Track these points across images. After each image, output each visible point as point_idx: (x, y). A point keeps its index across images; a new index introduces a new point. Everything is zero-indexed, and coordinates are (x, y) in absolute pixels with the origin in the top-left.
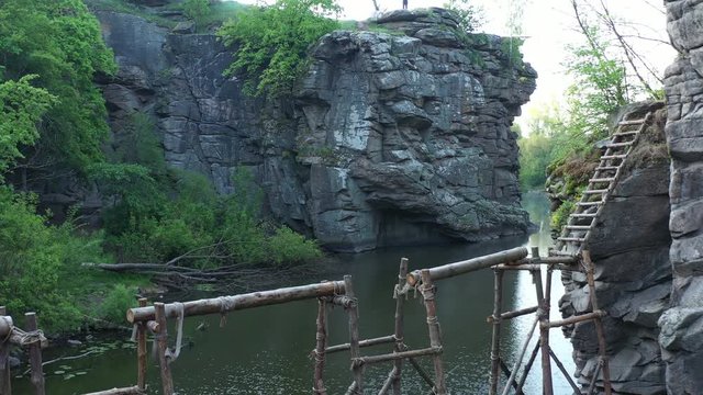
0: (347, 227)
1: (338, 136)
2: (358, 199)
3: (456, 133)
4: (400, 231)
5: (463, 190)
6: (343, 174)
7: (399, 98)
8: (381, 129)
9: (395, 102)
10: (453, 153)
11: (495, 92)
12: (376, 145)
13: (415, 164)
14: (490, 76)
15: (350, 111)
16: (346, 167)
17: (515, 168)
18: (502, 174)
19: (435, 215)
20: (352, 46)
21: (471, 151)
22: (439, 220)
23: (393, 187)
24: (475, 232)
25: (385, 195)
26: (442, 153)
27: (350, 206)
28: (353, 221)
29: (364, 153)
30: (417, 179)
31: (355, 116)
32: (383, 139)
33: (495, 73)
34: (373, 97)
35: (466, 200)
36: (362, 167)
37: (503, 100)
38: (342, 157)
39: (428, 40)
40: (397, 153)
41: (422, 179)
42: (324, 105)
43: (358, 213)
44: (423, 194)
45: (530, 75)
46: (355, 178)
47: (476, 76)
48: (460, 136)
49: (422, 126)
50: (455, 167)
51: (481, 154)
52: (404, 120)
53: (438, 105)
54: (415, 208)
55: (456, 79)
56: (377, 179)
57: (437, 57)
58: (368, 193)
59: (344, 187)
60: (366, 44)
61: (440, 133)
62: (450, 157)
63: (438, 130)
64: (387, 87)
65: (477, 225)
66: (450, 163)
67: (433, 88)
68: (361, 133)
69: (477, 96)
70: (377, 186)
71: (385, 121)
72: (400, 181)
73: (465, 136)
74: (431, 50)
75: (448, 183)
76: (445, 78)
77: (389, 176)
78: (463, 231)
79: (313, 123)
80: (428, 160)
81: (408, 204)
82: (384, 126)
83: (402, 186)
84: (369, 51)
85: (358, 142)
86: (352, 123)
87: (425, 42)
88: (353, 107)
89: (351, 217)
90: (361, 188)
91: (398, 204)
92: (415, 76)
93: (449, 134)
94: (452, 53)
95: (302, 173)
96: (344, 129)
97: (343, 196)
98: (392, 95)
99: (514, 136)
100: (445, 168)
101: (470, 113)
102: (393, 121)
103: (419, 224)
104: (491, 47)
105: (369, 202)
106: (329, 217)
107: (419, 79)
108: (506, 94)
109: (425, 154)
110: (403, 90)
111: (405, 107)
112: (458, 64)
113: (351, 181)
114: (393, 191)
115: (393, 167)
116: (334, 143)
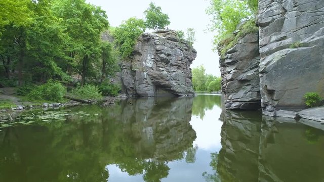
0: (146, 89)
1: (144, 63)
2: (149, 81)
3: (176, 65)
4: (160, 92)
5: (178, 81)
6: (145, 74)
7: (161, 53)
8: (156, 61)
10: (175, 71)
11: (186, 56)
12: (155, 66)
13: (165, 72)
14: (185, 51)
16: (146, 72)
17: (191, 78)
18: (188, 79)
19: (171, 87)
20: (148, 37)
21: (180, 71)
22: (172, 89)
24: (181, 93)
25: (157, 81)
26: (172, 70)
27: (147, 83)
28: (148, 87)
29: (151, 68)
30: (166, 76)
31: (149, 58)
32: (157, 65)
34: (154, 52)
35: (179, 84)
36: (151, 72)
37: (188, 58)
38: (145, 69)
40: (161, 69)
42: (140, 54)
43: (149, 85)
44: (168, 81)
45: (195, 52)
46: (149, 75)
47: (181, 50)
49: (167, 62)
50: (176, 75)
51: (182, 72)
52: (163, 60)
53: (171, 57)
54: (165, 85)
55: (176, 50)
56: (155, 75)
57: (171, 43)
58: (152, 80)
59: (146, 77)
60: (152, 36)
61: (172, 65)
63: (171, 64)
64: (158, 50)
65: (181, 91)
66: (175, 73)
67: (170, 52)
68: (151, 62)
69: (182, 56)
70: (155, 78)
71: (157, 59)
73: (179, 67)
74: (170, 41)
75: (174, 79)
76: (173, 49)
77: (158, 75)
78: (177, 92)
79: (136, 60)
80: (169, 72)
81: (163, 83)
82: (157, 61)
83: (162, 78)
84: (153, 38)
85: (150, 65)
87: (168, 39)
88: (148, 55)
90: (150, 78)
91: (161, 83)
92: (166, 48)
93: (174, 66)
94: (175, 43)
95: (133, 73)
96: (146, 61)
97: (145, 80)
98: (160, 52)
99: (191, 69)
100: (173, 75)
101: (180, 60)
102: (160, 59)
103: (166, 90)
104: (185, 43)
105: (152, 82)
106: (141, 86)
107: (166, 49)
108: (189, 57)
109: (168, 70)
110: (162, 51)
111: (162, 55)
112: (177, 46)
113: (148, 76)
114: (159, 79)
115: (159, 72)
116: (143, 65)
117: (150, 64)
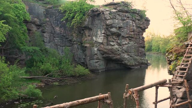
0: (97, 64)
1: (94, 38)
2: (100, 56)
3: (128, 37)
4: (112, 66)
5: (129, 54)
6: (96, 49)
7: (112, 27)
8: (107, 36)
9: (111, 28)
10: (127, 43)
11: (139, 26)
12: (105, 41)
13: (116, 46)
14: (137, 21)
15: (98, 31)
16: (97, 47)
17: (144, 47)
18: (140, 49)
20: (98, 12)
21: (132, 42)
22: (123, 62)
23: (110, 53)
24: (133, 66)
25: (108, 55)
26: (124, 43)
27: (98, 59)
28: (99, 63)
29: (102, 43)
30: (117, 51)
31: (99, 33)
32: (107, 39)
33: (139, 20)
34: (105, 27)
35: (131, 56)
36: (101, 47)
37: (141, 28)
38: (96, 44)
39: (120, 10)
40: (111, 43)
41: (118, 51)
42: (90, 29)
43: (100, 61)
44: (119, 55)
45: (148, 21)
46: (99, 50)
47: (133, 21)
48: (129, 38)
49: (118, 35)
50: (128, 47)
51: (135, 43)
52: (113, 34)
53: (123, 29)
54: (116, 59)
55: (128, 22)
56: (106, 51)
57: (123, 15)
58: (103, 55)
59: (96, 53)
60: (103, 12)
61: (123, 37)
62: (126, 44)
63: (123, 36)
64: (108, 24)
65: (134, 64)
66: (126, 46)
67: (121, 24)
68: (101, 37)
69: (134, 27)
70: (105, 53)
71: (108, 34)
72: (112, 51)
73: (130, 38)
74: (121, 13)
75: (126, 52)
76: (125, 21)
77: (109, 50)
78: (130, 65)
79: (87, 35)
80: (120, 45)
81: (114, 58)
82: (108, 35)
83: (113, 53)
84: (103, 14)
86: (98, 35)
88: (99, 30)
89: (98, 62)
90: (101, 53)
91: (112, 58)
92: (117, 21)
93: (126, 38)
94: (127, 14)
95: (84, 49)
96: (96, 36)
97: (96, 56)
98: (110, 26)
99: (143, 38)
100: (125, 47)
101: (131, 32)
102: (110, 34)
103: (118, 63)
104: (137, 13)
105: (103, 57)
106: (92, 62)
107: (117, 22)
108: (142, 26)
109: (119, 43)
110: (113, 25)
111: (114, 30)
112: (128, 17)
113: (98, 51)
114: (110, 54)
115: (110, 47)
116: (93, 40)
117: (100, 40)
